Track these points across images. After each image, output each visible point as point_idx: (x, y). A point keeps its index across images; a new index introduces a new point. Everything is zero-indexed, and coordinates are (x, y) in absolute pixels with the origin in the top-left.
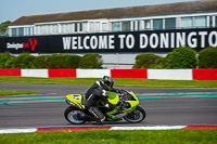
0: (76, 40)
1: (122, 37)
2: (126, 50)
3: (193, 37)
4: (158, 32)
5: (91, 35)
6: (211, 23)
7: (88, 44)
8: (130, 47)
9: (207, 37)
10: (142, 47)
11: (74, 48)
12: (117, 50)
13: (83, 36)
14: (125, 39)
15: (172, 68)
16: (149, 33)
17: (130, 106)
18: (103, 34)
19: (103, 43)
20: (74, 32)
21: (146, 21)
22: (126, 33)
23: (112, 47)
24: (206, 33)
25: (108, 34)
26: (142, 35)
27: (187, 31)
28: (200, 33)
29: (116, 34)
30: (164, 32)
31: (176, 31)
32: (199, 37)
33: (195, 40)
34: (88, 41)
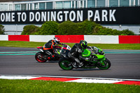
1: (19, 14)
2: (21, 23)
3: (60, 14)
4: (40, 11)
6: (73, 5)
8: (24, 21)
9: (68, 14)
10: (31, 20)
12: (16, 22)
14: (21, 15)
16: (35, 12)
18: (8, 12)
19: (8, 18)
21: (35, 4)
22: (22, 12)
23: (13, 20)
24: (68, 12)
25: (11, 12)
26: (31, 13)
27: (57, 11)
28: (65, 12)
29: (16, 12)
30: (44, 11)
31: (50, 10)
32: (64, 15)
33: (61, 16)
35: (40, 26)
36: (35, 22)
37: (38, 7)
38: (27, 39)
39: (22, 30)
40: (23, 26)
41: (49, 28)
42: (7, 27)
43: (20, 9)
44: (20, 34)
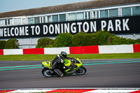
0: (6, 31)
1: (33, 27)
2: (35, 36)
3: (74, 26)
4: (54, 24)
5: (15, 27)
6: (86, 16)
7: (13, 33)
8: (38, 34)
9: (82, 26)
10: (45, 33)
11: (5, 35)
12: (30, 36)
13: (10, 27)
14: (34, 29)
15: (58, 47)
16: (48, 24)
17: (77, 67)
18: (22, 26)
19: (22, 32)
20: (5, 25)
21: (48, 17)
22: (35, 25)
23: (27, 34)
24: (81, 23)
25: (25, 26)
26: (44, 26)
27: (71, 22)
28: (78, 23)
29: (29, 26)
30: (57, 23)
31: (64, 22)
32: (77, 26)
33: (75, 28)
34: (13, 31)
35: (54, 38)
36: (49, 35)
37: (51, 20)
38: (42, 52)
39: (36, 44)
40: (38, 39)
41: (63, 41)
42: (21, 41)
43: (34, 23)
44: (34, 47)
